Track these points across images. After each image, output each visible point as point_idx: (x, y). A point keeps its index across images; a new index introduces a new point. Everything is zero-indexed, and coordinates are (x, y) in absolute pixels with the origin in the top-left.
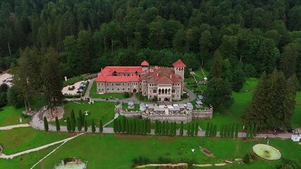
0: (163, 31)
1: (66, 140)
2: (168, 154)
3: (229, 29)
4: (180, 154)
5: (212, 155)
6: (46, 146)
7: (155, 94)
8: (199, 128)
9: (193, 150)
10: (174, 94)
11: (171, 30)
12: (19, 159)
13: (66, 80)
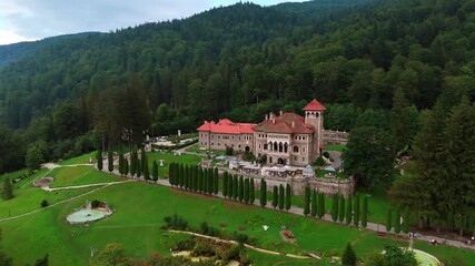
1: (111, 183)
2: (223, 225)
4: (242, 228)
5: (293, 241)
9: (266, 228)
10: (296, 154)
13: (179, 134)
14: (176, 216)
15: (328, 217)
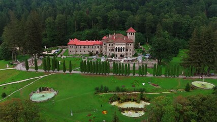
0: (118, 17)
1: (42, 77)
2: (123, 87)
3: (167, 16)
4: (133, 86)
5: (159, 87)
6: (26, 80)
7: (113, 52)
8: (148, 73)
9: (144, 84)
10: (127, 52)
11: (124, 17)
12: (3, 88)
13: (46, 48)
14: (102, 87)
15: (163, 76)
